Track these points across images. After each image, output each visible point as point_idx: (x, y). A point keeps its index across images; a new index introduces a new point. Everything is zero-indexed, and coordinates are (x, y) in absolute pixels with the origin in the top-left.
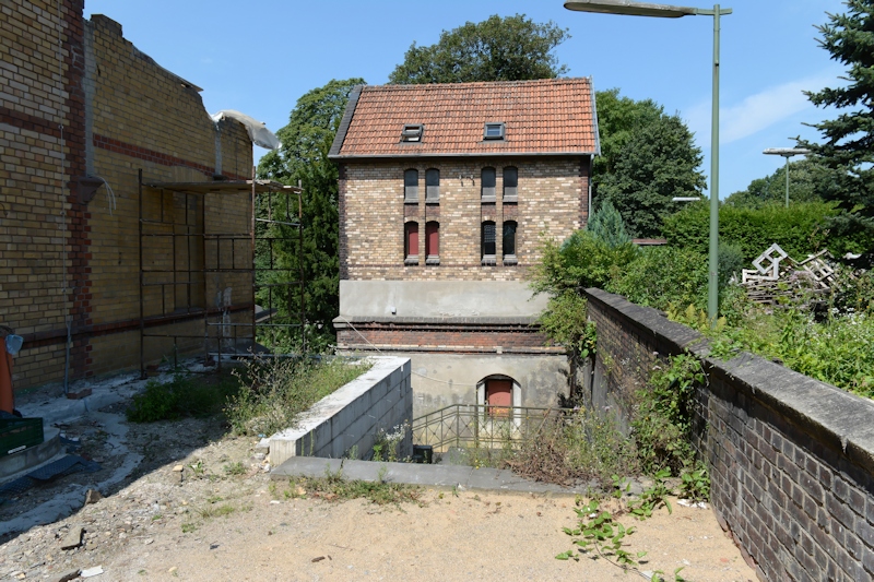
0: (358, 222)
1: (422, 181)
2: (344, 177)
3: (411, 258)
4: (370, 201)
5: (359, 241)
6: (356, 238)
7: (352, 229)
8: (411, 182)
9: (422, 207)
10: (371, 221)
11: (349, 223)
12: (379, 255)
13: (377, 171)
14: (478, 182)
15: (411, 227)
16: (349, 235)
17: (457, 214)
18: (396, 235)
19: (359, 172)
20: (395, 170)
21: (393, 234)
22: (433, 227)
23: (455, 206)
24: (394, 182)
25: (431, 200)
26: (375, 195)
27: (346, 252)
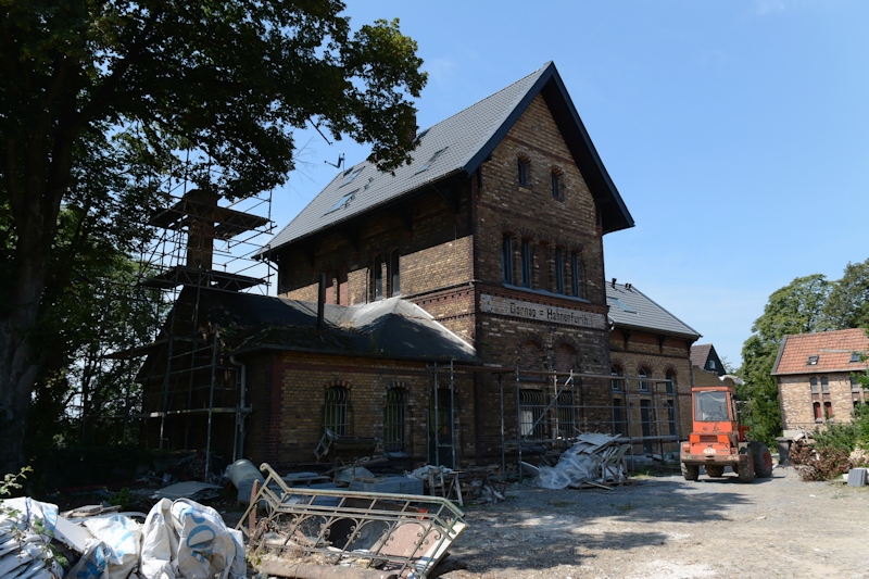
0: (790, 403)
1: (819, 383)
2: (780, 382)
3: (819, 420)
4: (794, 393)
5: (791, 412)
6: (789, 410)
7: (786, 406)
8: (814, 384)
9: (821, 396)
10: (796, 402)
11: (785, 404)
12: (802, 418)
13: (796, 379)
14: (849, 382)
15: (816, 405)
16: (786, 409)
17: (839, 398)
18: (810, 409)
19: (787, 380)
20: (805, 378)
21: (808, 408)
22: (828, 404)
23: (838, 394)
24: (805, 384)
25: (825, 391)
26: (796, 390)
27: (785, 417)
